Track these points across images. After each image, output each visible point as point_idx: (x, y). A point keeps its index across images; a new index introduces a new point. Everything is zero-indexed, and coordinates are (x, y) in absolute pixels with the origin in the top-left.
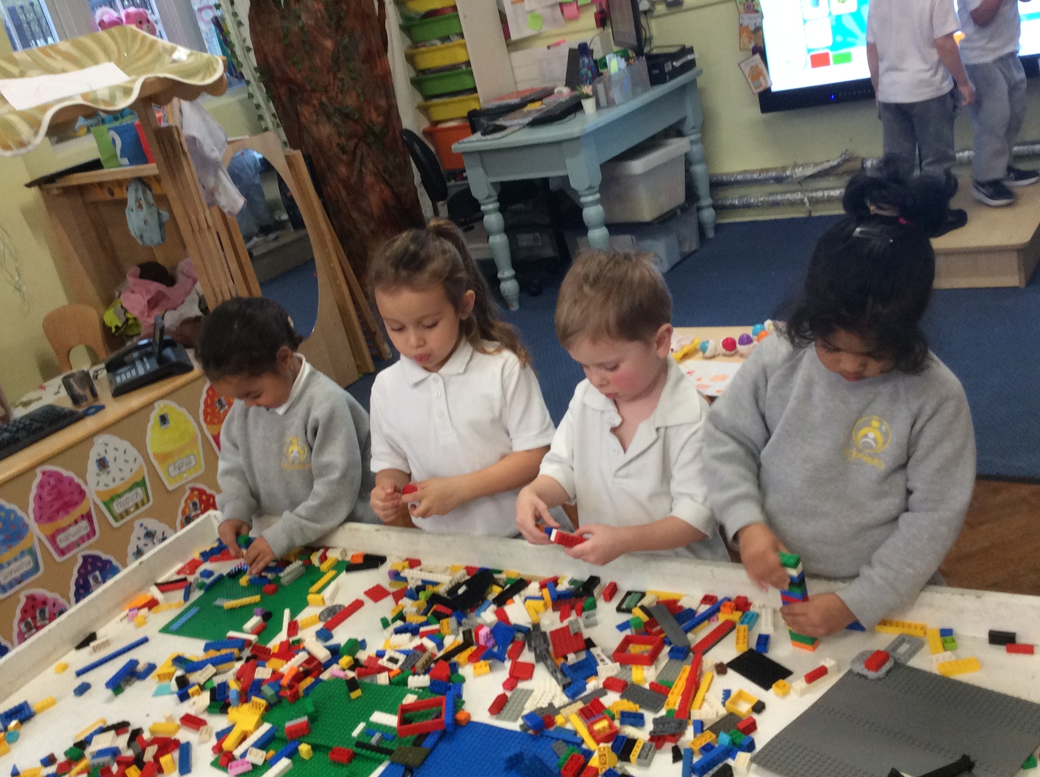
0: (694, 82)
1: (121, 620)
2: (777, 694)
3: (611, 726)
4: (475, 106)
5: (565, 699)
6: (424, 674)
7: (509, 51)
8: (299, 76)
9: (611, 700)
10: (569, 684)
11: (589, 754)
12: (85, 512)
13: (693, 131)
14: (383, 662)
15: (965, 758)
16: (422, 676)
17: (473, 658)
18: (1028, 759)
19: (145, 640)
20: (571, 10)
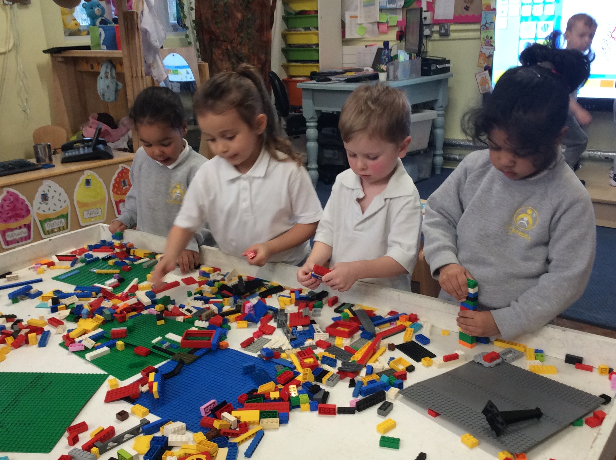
0: (446, 80)
1: (29, 269)
2: (424, 365)
3: (315, 362)
4: (315, 70)
5: (290, 347)
6: (206, 321)
7: (342, 45)
8: (218, 31)
9: (319, 352)
10: (295, 339)
11: (298, 374)
12: (27, 223)
13: (441, 109)
14: (183, 311)
15: (538, 409)
16: (204, 322)
17: (238, 319)
18: (578, 420)
19: (40, 281)
20: (383, 28)
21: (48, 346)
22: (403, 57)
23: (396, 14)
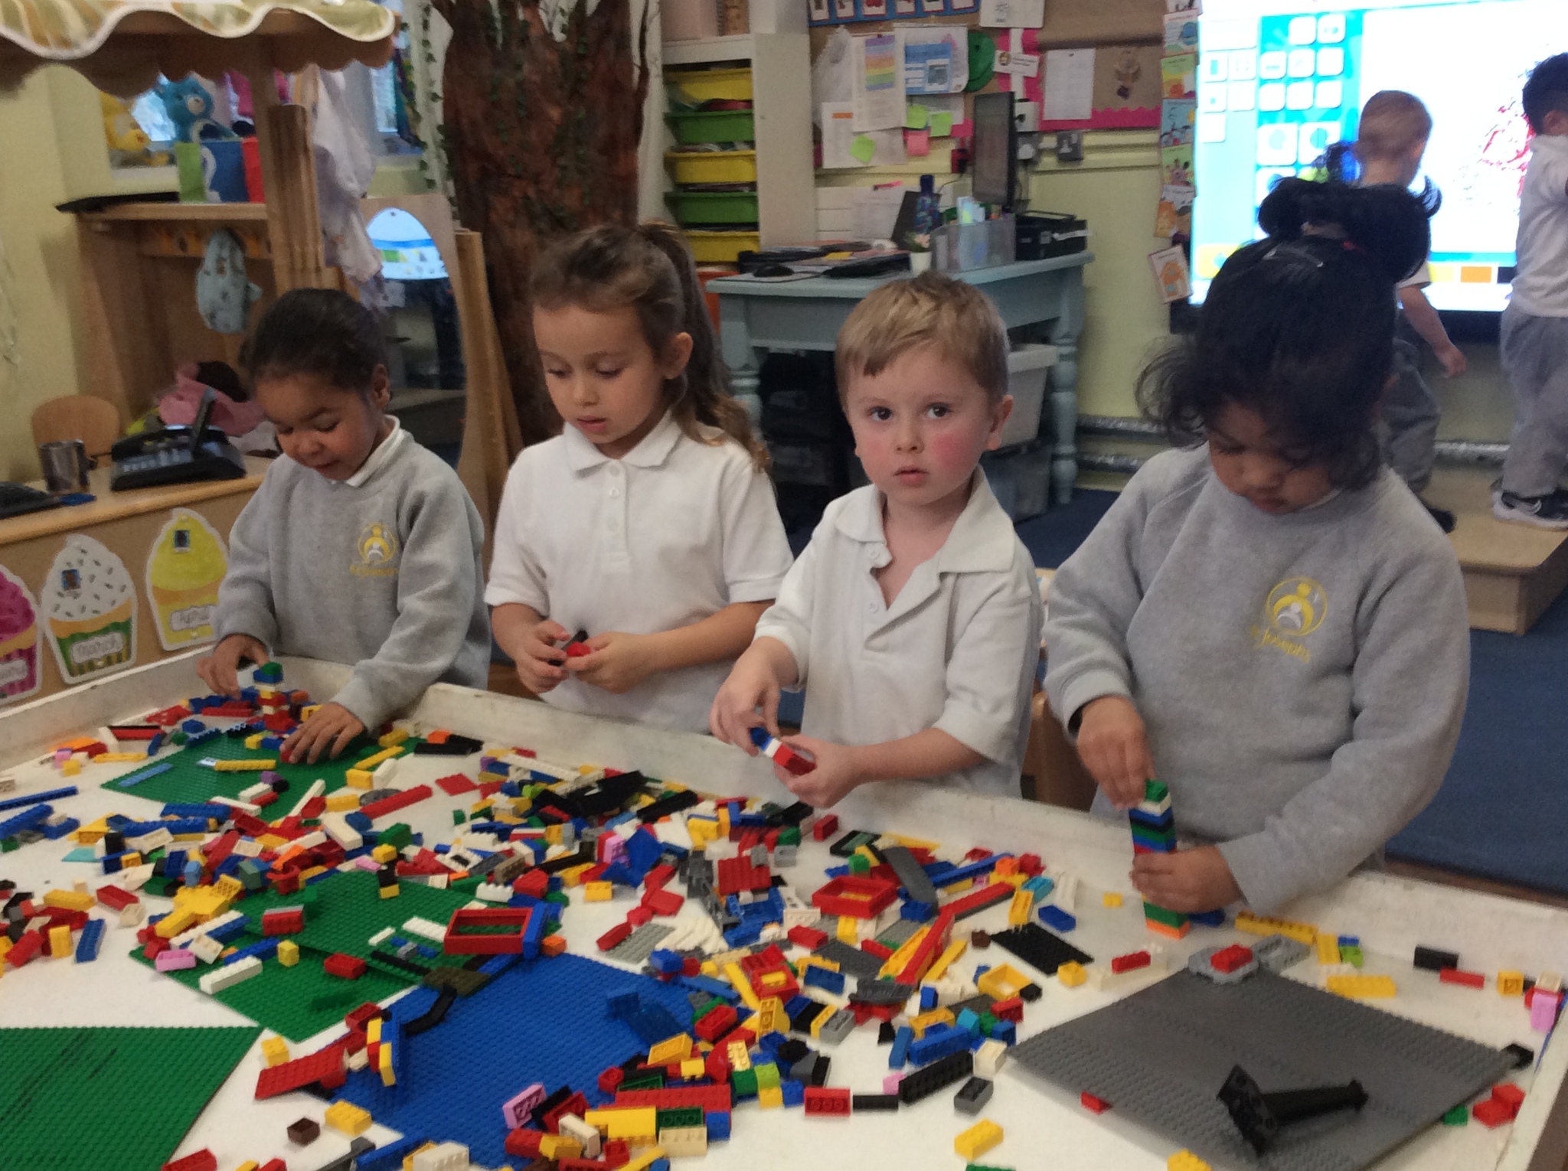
1: (42, 763)
2: (1063, 982)
3: (788, 982)
4: (750, 246)
5: (723, 945)
6: (506, 884)
7: (816, 185)
8: (501, 152)
9: (799, 955)
10: (734, 925)
11: (746, 1013)
12: (25, 646)
13: (1065, 341)
14: (445, 859)
15: (1355, 1086)
16: (500, 887)
17: (585, 878)
18: (1455, 1108)
19: (71, 792)
20: (917, 141)
21: (100, 958)
22: (970, 213)
23: (947, 107)
